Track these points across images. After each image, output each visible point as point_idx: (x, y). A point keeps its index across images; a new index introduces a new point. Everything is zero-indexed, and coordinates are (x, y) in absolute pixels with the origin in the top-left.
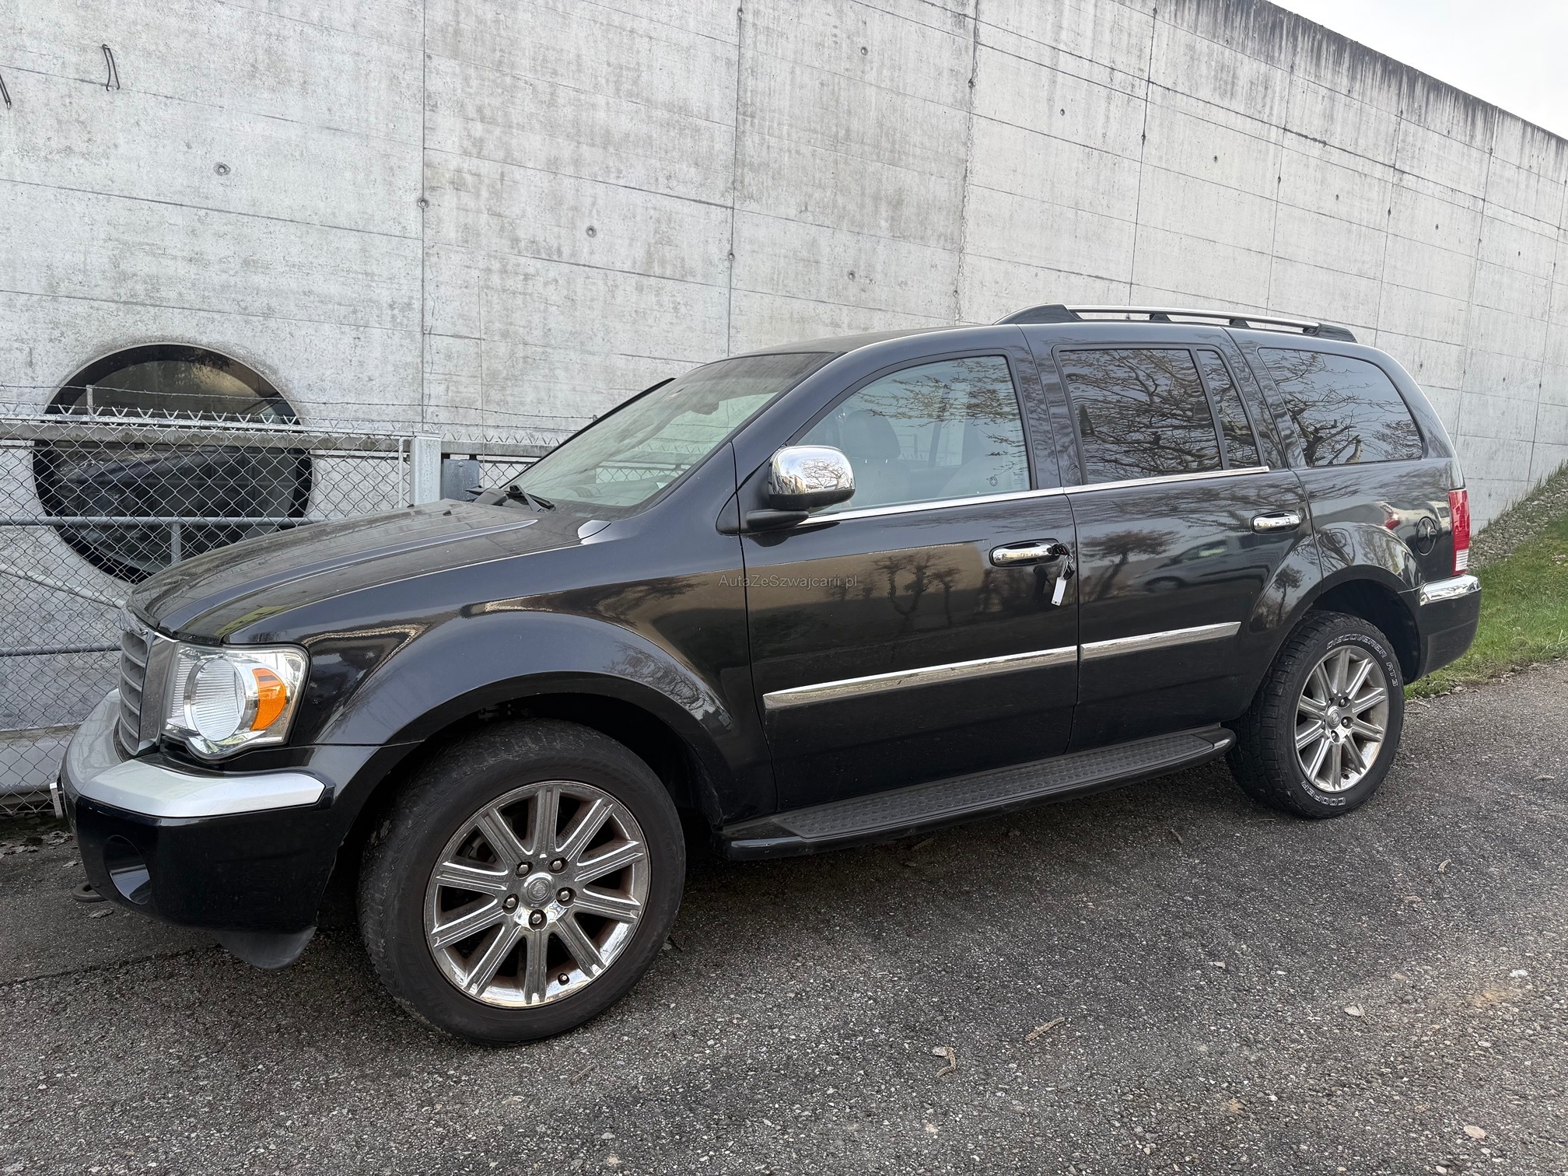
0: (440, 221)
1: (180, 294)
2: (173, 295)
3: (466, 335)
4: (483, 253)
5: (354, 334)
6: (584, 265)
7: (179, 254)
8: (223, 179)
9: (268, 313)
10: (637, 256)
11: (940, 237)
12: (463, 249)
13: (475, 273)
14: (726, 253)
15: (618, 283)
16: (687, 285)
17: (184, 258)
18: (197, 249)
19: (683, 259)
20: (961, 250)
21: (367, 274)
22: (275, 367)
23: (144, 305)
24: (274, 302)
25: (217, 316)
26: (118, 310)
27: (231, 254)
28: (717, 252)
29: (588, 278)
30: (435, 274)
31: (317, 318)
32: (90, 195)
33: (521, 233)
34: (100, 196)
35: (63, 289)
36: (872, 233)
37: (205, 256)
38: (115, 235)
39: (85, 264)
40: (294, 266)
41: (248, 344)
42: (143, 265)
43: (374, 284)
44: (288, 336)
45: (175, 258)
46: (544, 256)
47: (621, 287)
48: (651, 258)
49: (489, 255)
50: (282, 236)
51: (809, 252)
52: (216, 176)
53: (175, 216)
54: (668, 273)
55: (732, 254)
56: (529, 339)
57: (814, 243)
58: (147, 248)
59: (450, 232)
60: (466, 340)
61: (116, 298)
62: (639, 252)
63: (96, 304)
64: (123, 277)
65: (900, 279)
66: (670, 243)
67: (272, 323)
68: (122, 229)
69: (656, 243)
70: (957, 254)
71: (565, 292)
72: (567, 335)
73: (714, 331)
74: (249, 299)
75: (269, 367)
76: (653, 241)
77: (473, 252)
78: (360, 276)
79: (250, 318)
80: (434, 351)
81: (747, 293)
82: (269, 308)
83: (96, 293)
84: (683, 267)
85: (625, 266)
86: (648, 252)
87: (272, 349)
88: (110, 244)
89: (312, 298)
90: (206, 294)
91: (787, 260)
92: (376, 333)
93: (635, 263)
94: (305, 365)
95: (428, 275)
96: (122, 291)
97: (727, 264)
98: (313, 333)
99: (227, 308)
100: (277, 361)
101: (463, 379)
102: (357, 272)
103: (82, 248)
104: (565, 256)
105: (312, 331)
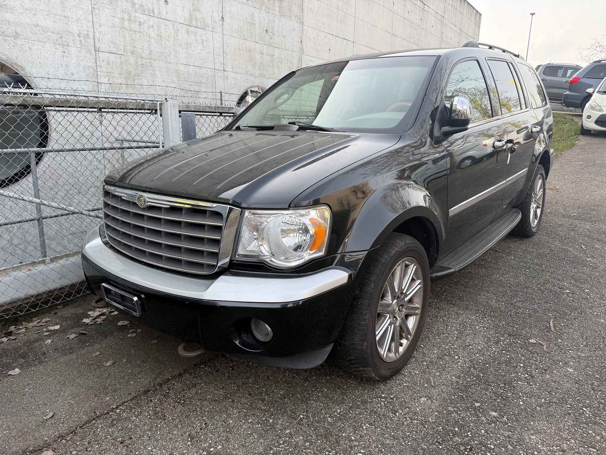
3: (115, 52)
4: (120, 9)
5: (62, 49)
6: (164, 19)
9: (16, 36)
10: (185, 16)
11: (296, 17)
12: (110, 7)
13: (116, 20)
14: (220, 17)
15: (179, 28)
16: (206, 32)
19: (204, 19)
20: (303, 23)
21: (65, 17)
22: (23, 66)
24: (19, 30)
28: (217, 17)
29: (166, 25)
30: (98, 19)
31: (42, 40)
36: (273, 13)
40: (27, 9)
41: (7, 53)
43: (69, 23)
44: (28, 49)
46: (147, 13)
47: (180, 31)
48: (191, 17)
49: (123, 11)
51: (251, 19)
54: (199, 25)
55: (223, 18)
56: (143, 55)
57: (253, 15)
60: (116, 55)
62: (187, 15)
65: (284, 34)
66: (198, 11)
67: (19, 42)
69: (193, 10)
70: (301, 25)
71: (157, 32)
72: (159, 54)
73: (218, 54)
74: (5, 27)
75: (20, 67)
76: (192, 9)
77: (115, 9)
78: (62, 18)
79: (7, 38)
80: (101, 60)
81: (229, 37)
82: (16, 33)
84: (204, 23)
85: (181, 20)
86: (190, 14)
87: (21, 56)
89: (38, 28)
91: (243, 22)
92: (73, 50)
93: (185, 19)
94: (39, 65)
95: (95, 20)
97: (221, 22)
98: (41, 48)
100: (24, 64)
101: (116, 75)
102: (60, 15)
104: (156, 15)
105: (40, 47)
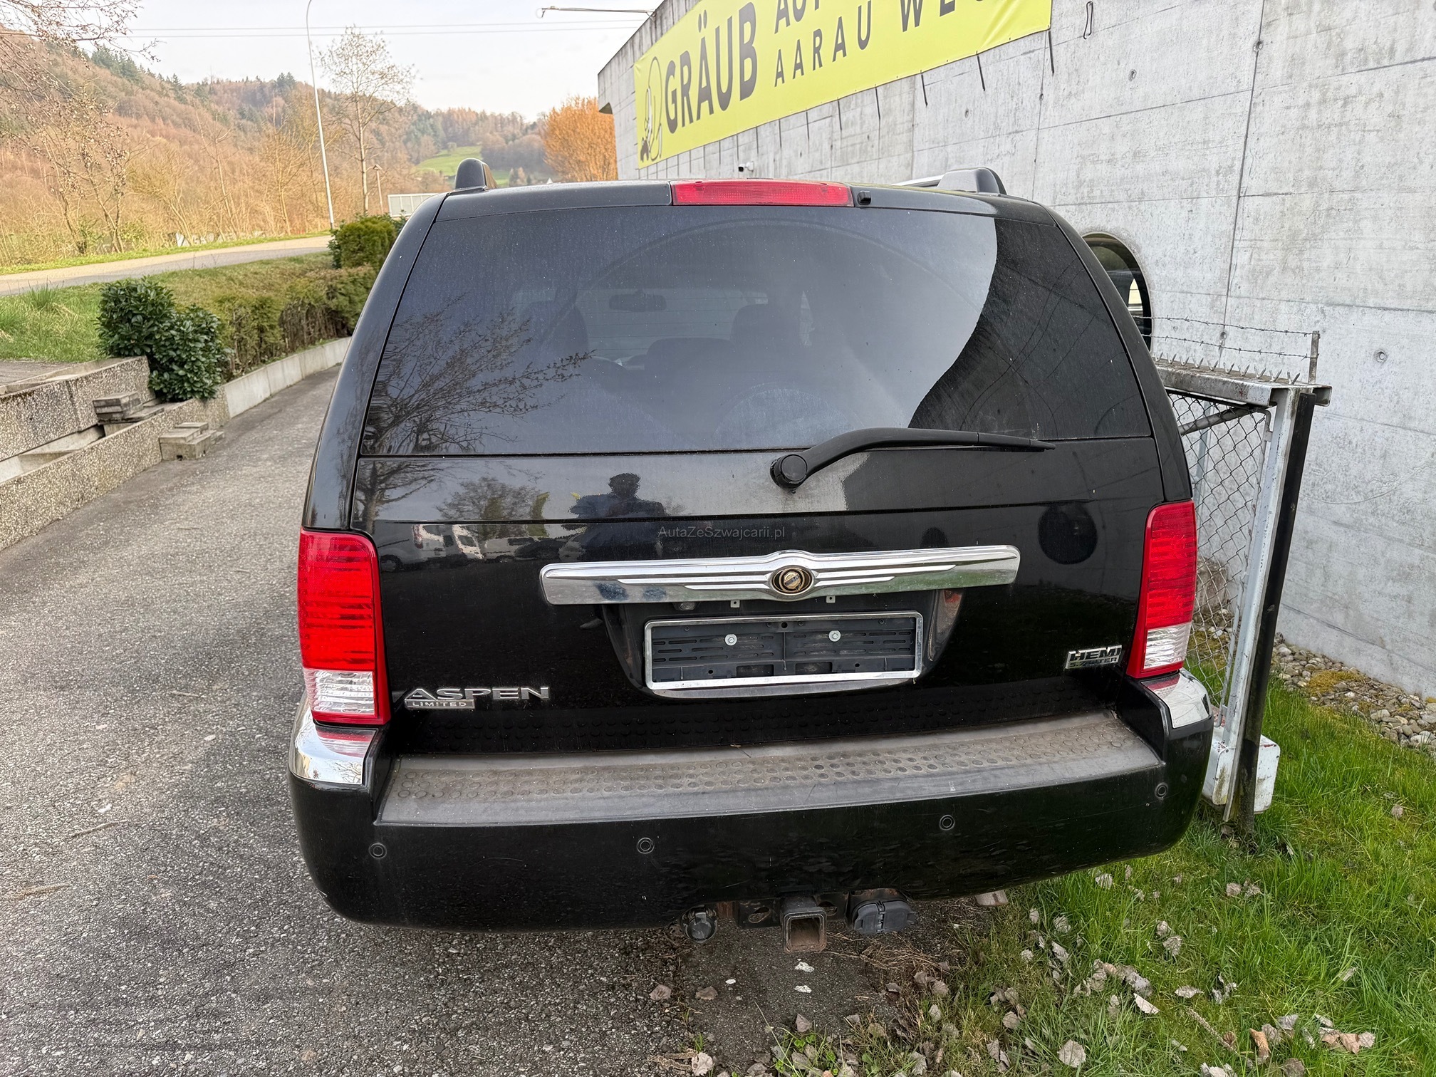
0: (1270, 59)
3: (1276, 191)
5: (1189, 207)
6: (1423, 60)
12: (1286, 88)
13: (1294, 113)
21: (1203, 143)
30: (1257, 126)
33: (1350, 44)
43: (1206, 152)
56: (1337, 185)
59: (1277, 71)
60: (1275, 197)
71: (1390, 109)
77: (1295, 87)
78: (1198, 147)
80: (1246, 215)
92: (1204, 202)
95: (1250, 130)
101: (1265, 244)
104: (1399, 57)
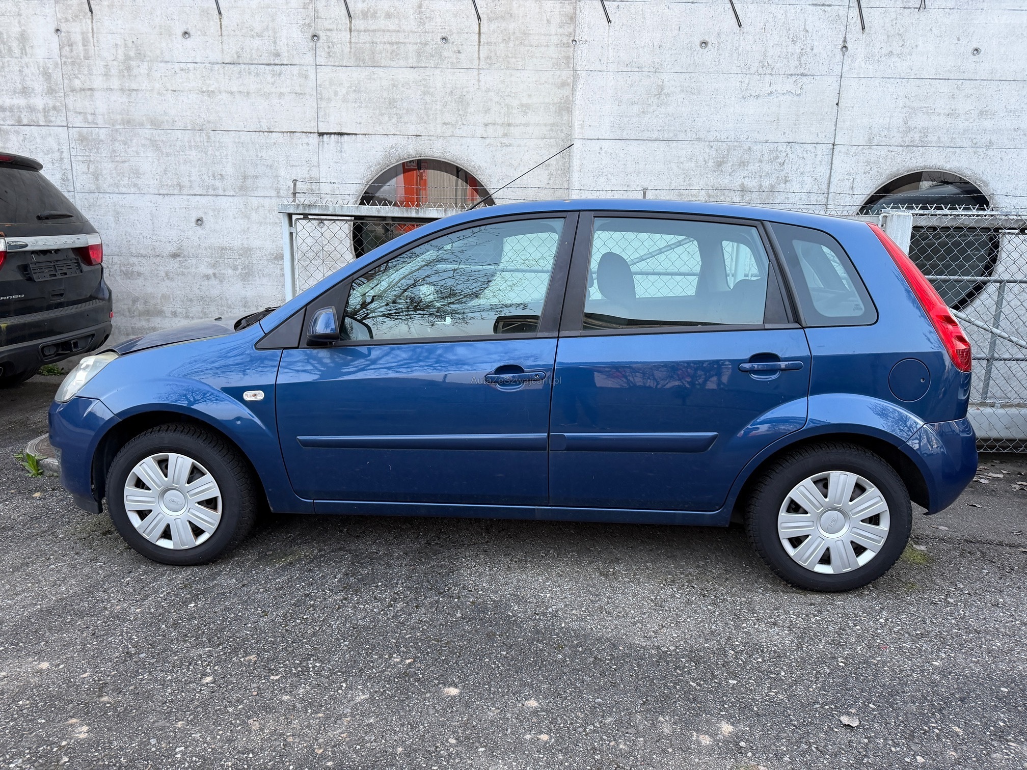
1: (939, 138)
2: (935, 139)
7: (942, 112)
8: (976, 58)
9: (989, 145)
17: (944, 114)
18: (953, 107)
22: (988, 182)
23: (917, 147)
24: (994, 138)
25: (958, 150)
26: (903, 151)
27: (973, 108)
31: (1020, 147)
32: (898, 80)
34: (904, 80)
35: (875, 142)
37: (957, 112)
38: (908, 104)
39: (889, 123)
40: (1011, 111)
41: (973, 167)
42: (920, 121)
44: (1000, 160)
45: (940, 114)
50: (1006, 92)
52: (972, 57)
53: (944, 87)
58: (925, 109)
61: (903, 144)
63: (891, 149)
64: (909, 130)
67: (990, 152)
68: (912, 99)
74: (979, 137)
75: (984, 182)
79: (978, 150)
82: (991, 142)
83: (893, 142)
87: (988, 170)
88: (904, 110)
89: (1019, 132)
90: (954, 136)
94: (1007, 179)
96: (906, 139)
99: (965, 145)
100: (989, 178)
103: (889, 114)
105: (1015, 155)
